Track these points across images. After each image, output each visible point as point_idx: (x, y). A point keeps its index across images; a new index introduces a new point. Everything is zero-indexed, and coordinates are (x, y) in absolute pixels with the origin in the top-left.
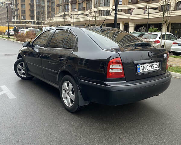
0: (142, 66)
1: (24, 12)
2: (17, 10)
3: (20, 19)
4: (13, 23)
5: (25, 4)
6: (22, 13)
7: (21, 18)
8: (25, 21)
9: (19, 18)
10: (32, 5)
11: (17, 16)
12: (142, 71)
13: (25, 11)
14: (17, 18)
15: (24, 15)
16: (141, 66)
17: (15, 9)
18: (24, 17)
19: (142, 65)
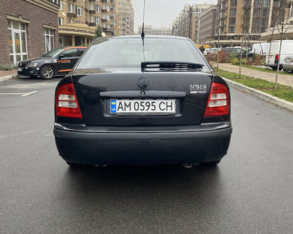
0: (120, 103)
1: (233, 21)
2: (223, 19)
3: (226, 33)
4: (216, 40)
5: (236, 9)
6: (230, 23)
7: (227, 31)
8: (233, 34)
9: (224, 31)
10: (247, 9)
11: (222, 28)
12: (121, 111)
13: (235, 19)
14: (222, 32)
15: (232, 25)
16: (118, 102)
17: (221, 17)
18: (232, 29)
19: (123, 101)
